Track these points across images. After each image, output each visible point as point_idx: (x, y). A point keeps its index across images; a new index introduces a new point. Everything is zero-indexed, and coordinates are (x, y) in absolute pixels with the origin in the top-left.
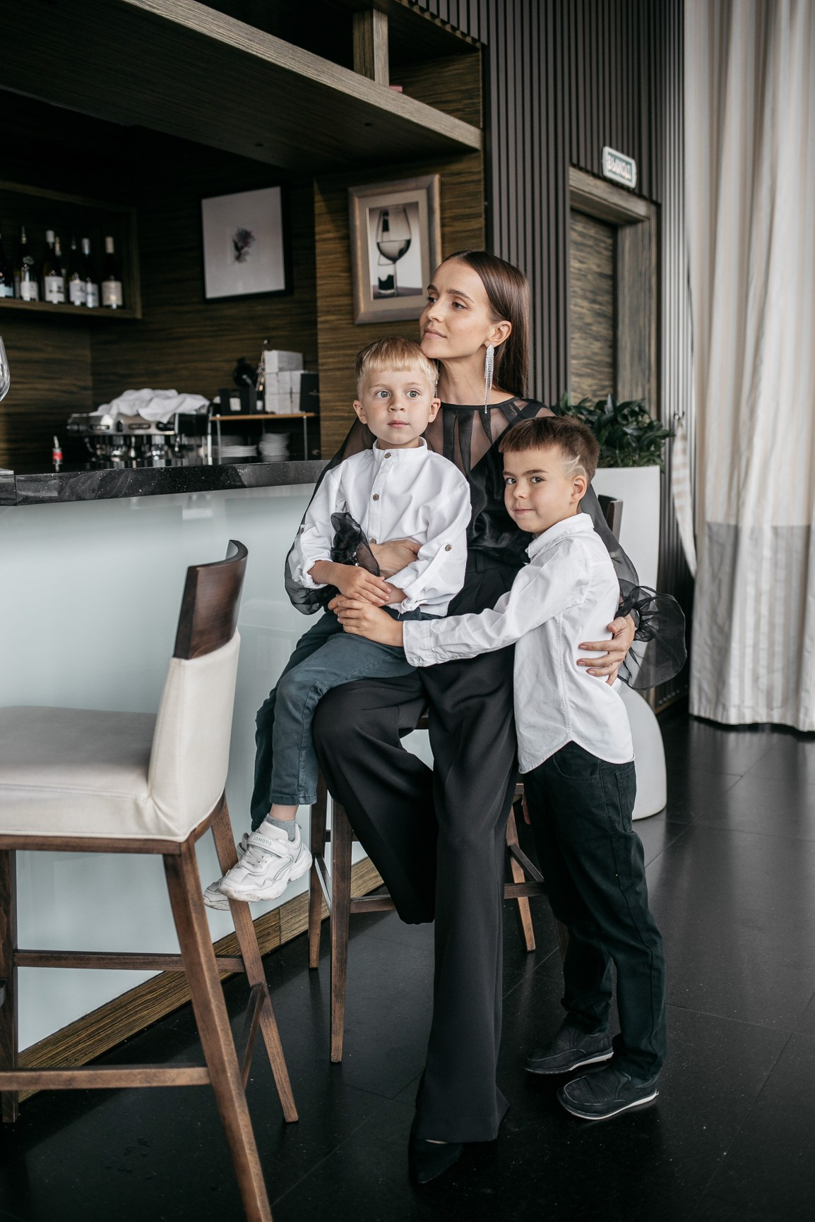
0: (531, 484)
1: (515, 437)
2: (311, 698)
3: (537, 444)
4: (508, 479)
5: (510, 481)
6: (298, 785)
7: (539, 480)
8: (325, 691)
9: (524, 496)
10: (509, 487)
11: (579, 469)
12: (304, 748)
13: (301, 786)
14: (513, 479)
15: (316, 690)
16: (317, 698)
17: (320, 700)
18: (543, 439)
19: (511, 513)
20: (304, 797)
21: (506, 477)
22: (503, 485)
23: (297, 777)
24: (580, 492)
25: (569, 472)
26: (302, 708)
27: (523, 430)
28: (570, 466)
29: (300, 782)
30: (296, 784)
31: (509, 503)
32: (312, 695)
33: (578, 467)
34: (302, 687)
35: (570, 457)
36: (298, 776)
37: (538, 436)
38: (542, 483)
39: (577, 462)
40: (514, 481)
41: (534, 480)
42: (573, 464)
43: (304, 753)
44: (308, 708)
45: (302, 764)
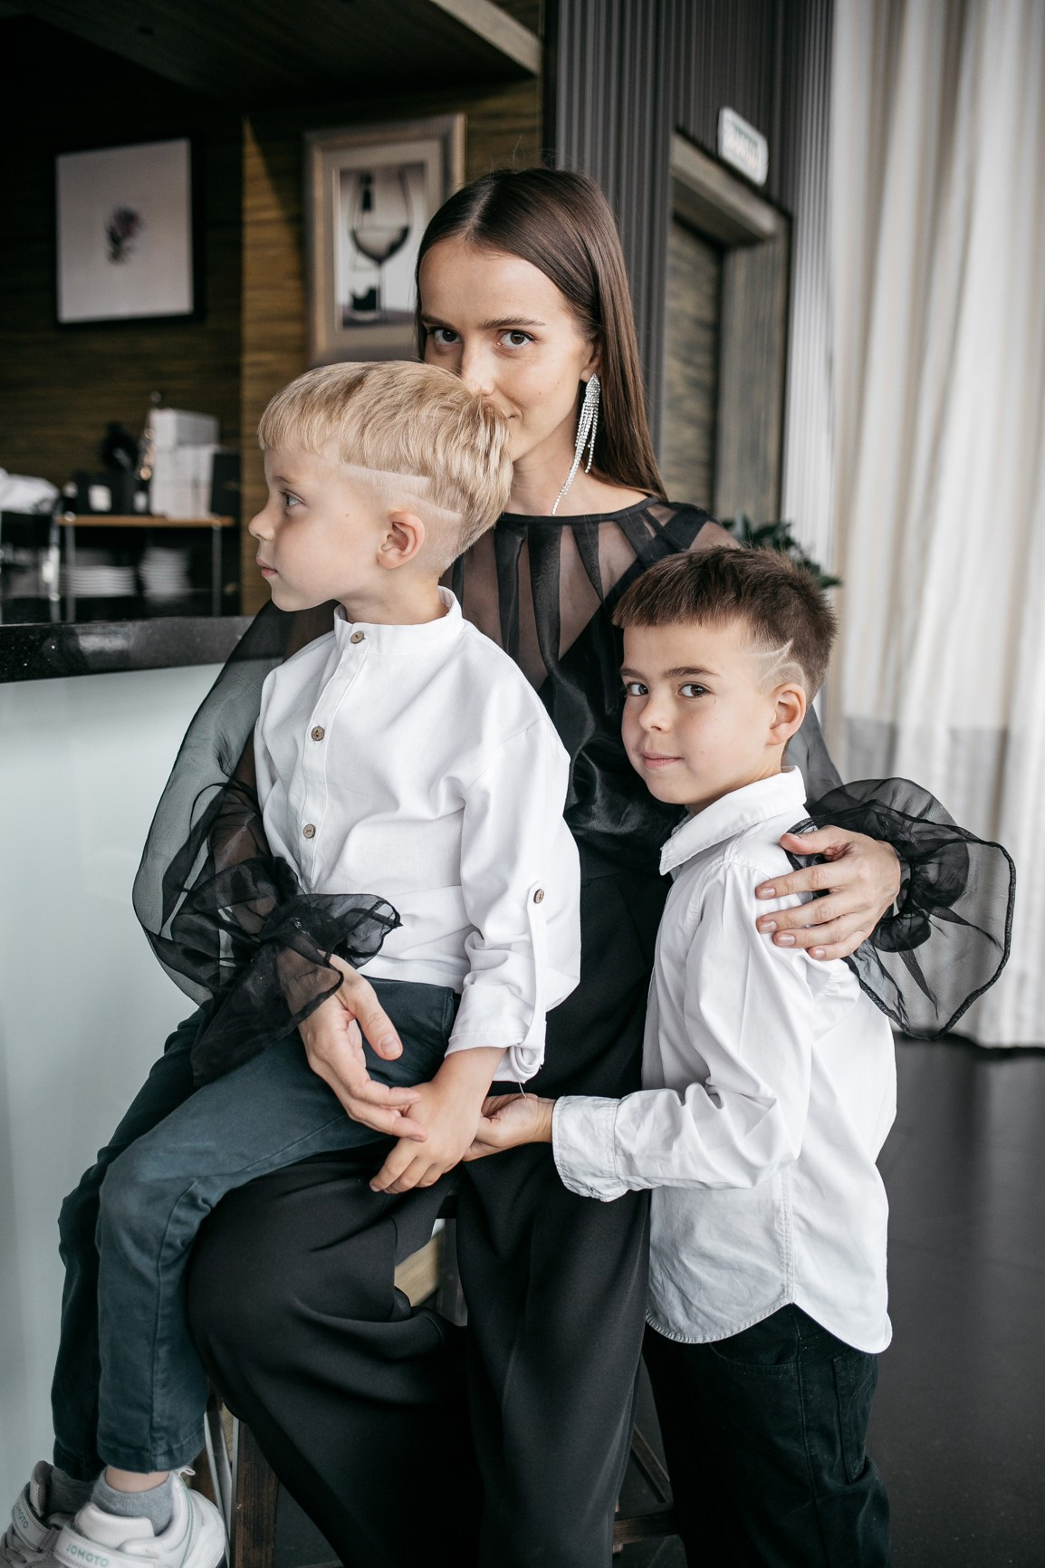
0: (680, 698)
1: (648, 594)
2: (178, 1221)
3: (695, 610)
4: (631, 684)
5: (636, 689)
6: (152, 1428)
7: (699, 690)
8: (215, 1198)
9: (665, 725)
10: (633, 701)
11: (789, 669)
12: (162, 1341)
13: (160, 1429)
14: (642, 686)
15: (192, 1202)
16: (195, 1219)
17: (204, 1223)
18: (710, 600)
19: (635, 761)
20: (170, 1453)
21: (627, 679)
22: (621, 695)
23: (148, 1409)
24: (791, 719)
25: (766, 676)
26: (155, 1247)
27: (666, 579)
28: (771, 661)
29: (157, 1419)
30: (147, 1425)
31: (630, 737)
32: (181, 1213)
33: (788, 665)
34: (155, 1195)
35: (772, 643)
36: (151, 1406)
37: (699, 594)
38: (705, 699)
39: (785, 655)
40: (645, 691)
41: (688, 691)
42: (776, 658)
43: (163, 1352)
44: (170, 1246)
45: (160, 1376)
